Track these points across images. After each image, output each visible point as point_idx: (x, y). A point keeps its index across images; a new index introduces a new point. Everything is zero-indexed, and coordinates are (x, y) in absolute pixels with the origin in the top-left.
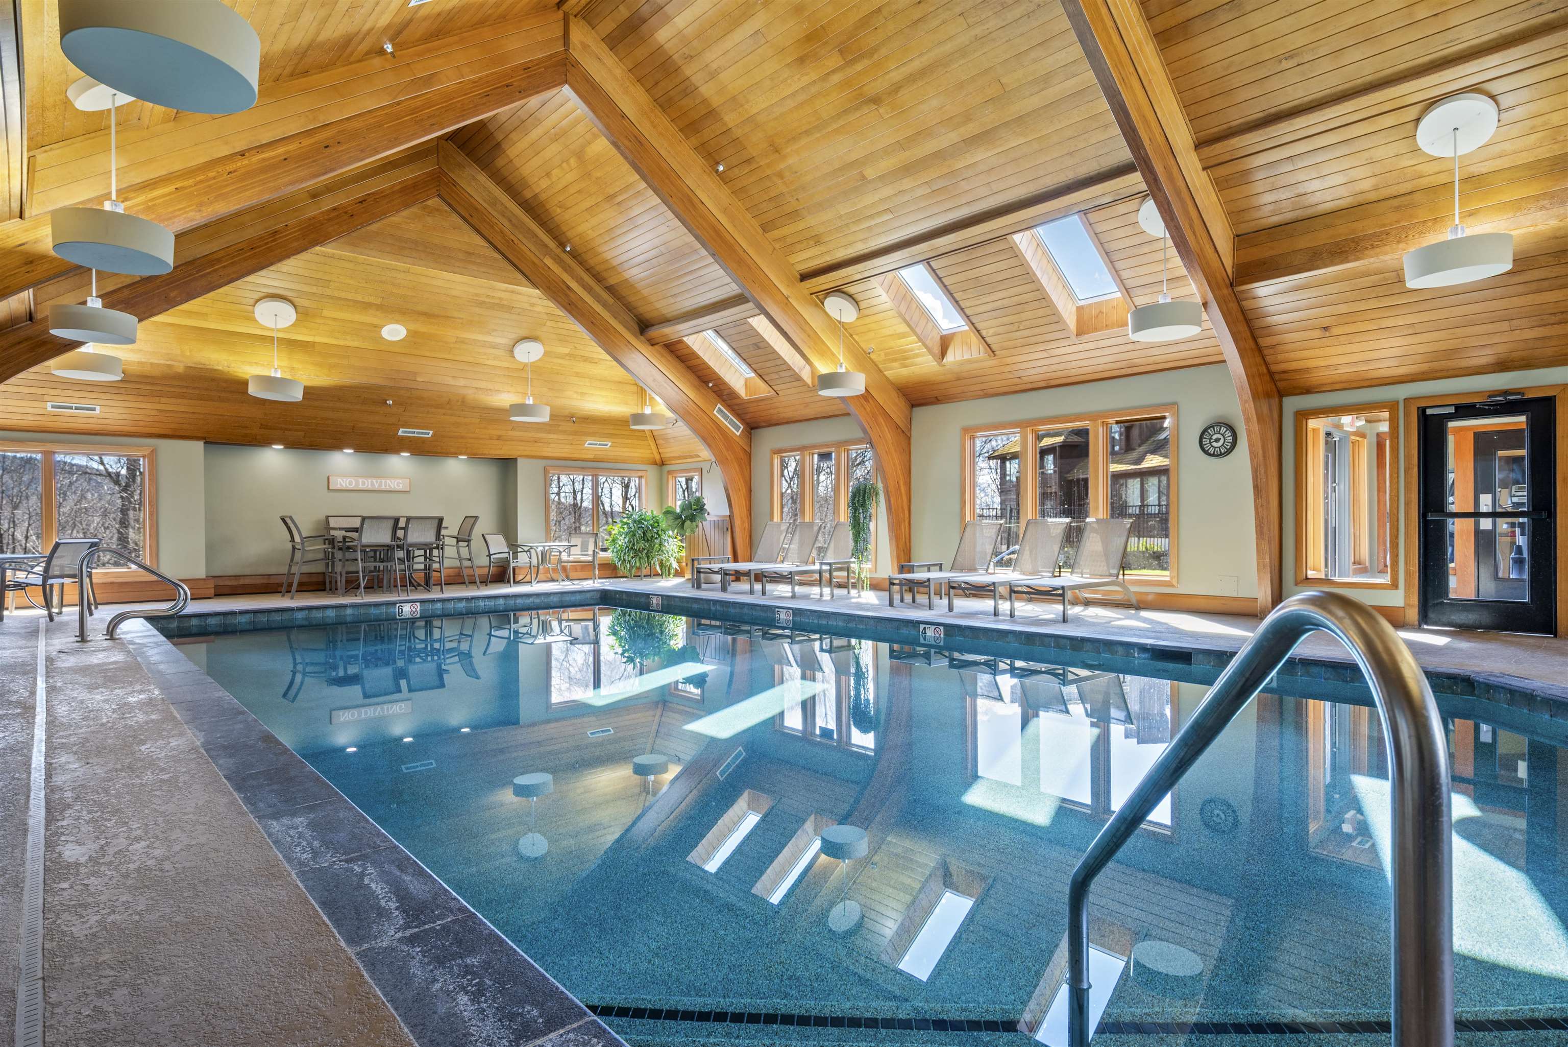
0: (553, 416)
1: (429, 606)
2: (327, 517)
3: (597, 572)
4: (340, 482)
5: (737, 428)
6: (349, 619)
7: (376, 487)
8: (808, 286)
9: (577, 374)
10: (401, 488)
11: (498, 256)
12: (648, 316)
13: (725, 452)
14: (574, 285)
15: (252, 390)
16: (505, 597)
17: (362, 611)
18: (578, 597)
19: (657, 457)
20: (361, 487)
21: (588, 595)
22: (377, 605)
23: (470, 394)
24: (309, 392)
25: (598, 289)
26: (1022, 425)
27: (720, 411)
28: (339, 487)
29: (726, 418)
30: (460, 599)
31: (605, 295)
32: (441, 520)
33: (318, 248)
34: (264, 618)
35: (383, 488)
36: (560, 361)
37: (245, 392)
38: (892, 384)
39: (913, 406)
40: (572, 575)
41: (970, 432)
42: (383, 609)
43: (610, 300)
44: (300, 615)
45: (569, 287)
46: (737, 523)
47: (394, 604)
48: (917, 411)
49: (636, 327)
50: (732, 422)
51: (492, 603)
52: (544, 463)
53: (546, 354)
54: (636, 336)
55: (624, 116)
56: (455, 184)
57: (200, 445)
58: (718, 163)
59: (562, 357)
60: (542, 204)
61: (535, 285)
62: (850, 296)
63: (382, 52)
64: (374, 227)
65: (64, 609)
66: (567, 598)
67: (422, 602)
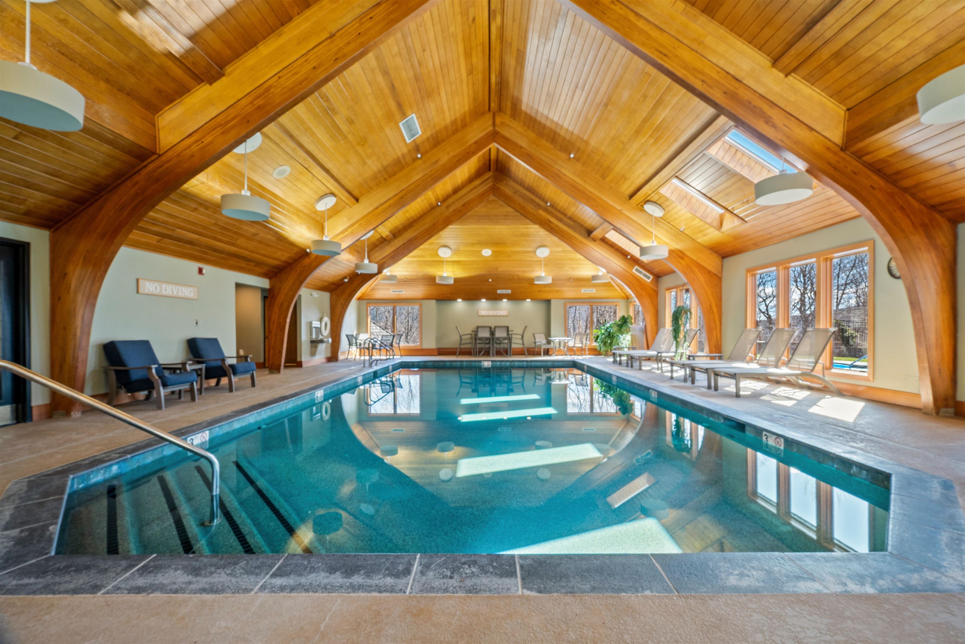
0: (553, 280)
1: (495, 363)
2: (478, 327)
3: (587, 352)
4: (483, 313)
5: (648, 278)
6: (465, 366)
7: (495, 314)
8: (634, 201)
9: (570, 259)
10: (505, 314)
11: (518, 214)
12: (589, 227)
13: (640, 291)
14: (553, 220)
15: (437, 281)
16: (527, 361)
17: (469, 363)
18: (561, 364)
19: (623, 295)
20: (490, 314)
21: (566, 363)
22: (475, 361)
23: (521, 275)
24: (456, 280)
25: (565, 219)
26: (776, 264)
27: (637, 270)
28: (482, 315)
29: (641, 273)
30: (507, 361)
31: (569, 221)
32: (508, 328)
33: (450, 226)
34: (436, 364)
35: (498, 314)
36: (560, 254)
37: (435, 281)
38: (705, 247)
39: (723, 258)
40: (577, 353)
41: (751, 271)
42: (477, 363)
43: (572, 223)
44: (448, 364)
45: (550, 222)
46: (649, 328)
47: (480, 361)
48: (726, 260)
49: (586, 234)
50: (645, 275)
51: (521, 364)
52: (563, 301)
53: (551, 252)
54: (585, 238)
55: (521, 147)
56: (499, 189)
57: (434, 302)
58: (570, 154)
59: (560, 252)
60: (531, 188)
61: (535, 223)
62: (655, 202)
63: (418, 158)
64: (469, 214)
65: (395, 357)
66: (556, 364)
67: (492, 361)
